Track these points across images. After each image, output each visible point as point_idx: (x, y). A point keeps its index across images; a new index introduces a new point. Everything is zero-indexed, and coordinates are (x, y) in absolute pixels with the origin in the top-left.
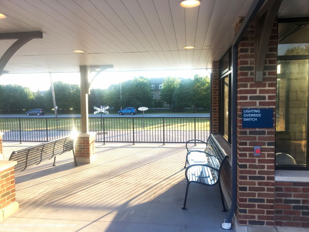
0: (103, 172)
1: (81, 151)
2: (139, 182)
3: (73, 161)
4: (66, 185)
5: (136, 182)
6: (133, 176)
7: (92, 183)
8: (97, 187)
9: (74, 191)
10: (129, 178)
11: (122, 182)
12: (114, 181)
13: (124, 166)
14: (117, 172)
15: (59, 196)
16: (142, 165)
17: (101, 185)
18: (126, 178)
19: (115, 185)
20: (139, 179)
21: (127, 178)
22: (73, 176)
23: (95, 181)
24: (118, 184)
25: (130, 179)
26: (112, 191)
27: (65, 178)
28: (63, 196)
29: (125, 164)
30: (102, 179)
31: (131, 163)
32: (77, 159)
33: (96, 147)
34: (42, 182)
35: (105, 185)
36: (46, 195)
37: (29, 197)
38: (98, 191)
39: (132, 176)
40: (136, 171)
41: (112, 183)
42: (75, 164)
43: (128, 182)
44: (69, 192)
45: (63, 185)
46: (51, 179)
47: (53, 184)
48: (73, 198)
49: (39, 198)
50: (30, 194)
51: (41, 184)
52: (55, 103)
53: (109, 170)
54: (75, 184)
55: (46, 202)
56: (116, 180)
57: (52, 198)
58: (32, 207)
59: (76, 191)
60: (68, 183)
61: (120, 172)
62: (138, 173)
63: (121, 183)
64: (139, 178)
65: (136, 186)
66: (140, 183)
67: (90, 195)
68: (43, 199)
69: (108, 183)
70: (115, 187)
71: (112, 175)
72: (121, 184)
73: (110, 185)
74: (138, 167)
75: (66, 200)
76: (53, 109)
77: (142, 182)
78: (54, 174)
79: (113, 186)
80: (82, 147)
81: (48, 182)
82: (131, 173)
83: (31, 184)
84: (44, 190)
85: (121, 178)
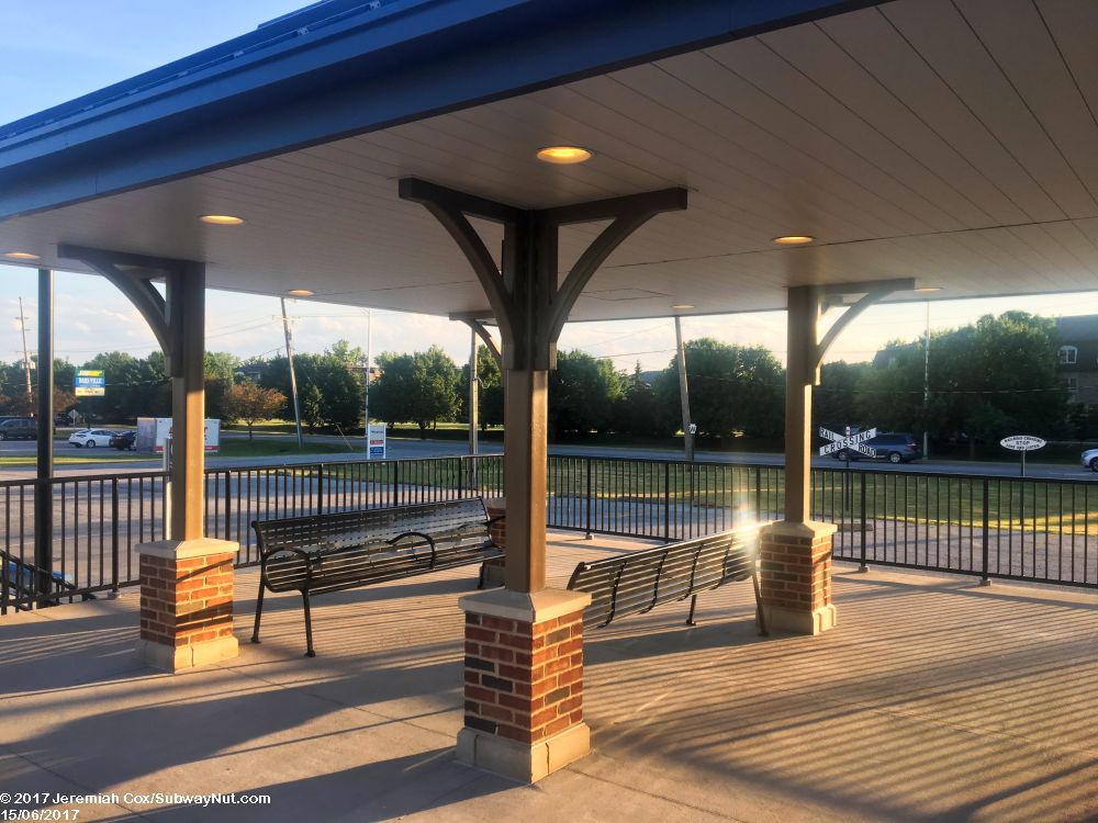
0: (863, 673)
1: (781, 585)
2: (1016, 736)
3: (754, 616)
4: (732, 698)
5: (1000, 736)
6: (988, 712)
7: (823, 706)
8: (841, 725)
9: (759, 723)
10: (969, 716)
11: (943, 727)
12: (907, 713)
13: (945, 664)
14: (917, 684)
15: (711, 730)
16: (1023, 672)
17: (859, 720)
18: (956, 711)
19: (913, 730)
20: (1016, 726)
21: (963, 713)
22: (753, 669)
23: (835, 703)
24: (927, 731)
25: (975, 719)
26: (903, 752)
27: (726, 674)
28: (725, 736)
29: (949, 657)
30: (861, 698)
31: (978, 657)
32: (766, 612)
33: (835, 579)
34: (655, 672)
35: (872, 722)
36: (668, 722)
37: (619, 715)
38: (845, 743)
39: (984, 708)
40: (999, 692)
41: (901, 723)
42: (760, 631)
43: (965, 731)
44: (742, 724)
45: (724, 695)
46: (682, 668)
47: (690, 685)
48: (758, 750)
49: (649, 725)
50: (622, 708)
51: (651, 680)
52: (686, 413)
53: (885, 669)
54: (762, 699)
55: (670, 743)
56: (915, 712)
57: (688, 735)
58: (626, 749)
59: (767, 727)
60: (738, 692)
61: (932, 684)
62: (1007, 699)
63: (938, 728)
64: (1013, 722)
65: (1001, 752)
66: (1019, 741)
67: (817, 750)
68: (660, 729)
69: (885, 719)
70: (913, 740)
71: (901, 690)
72: (938, 733)
73: (893, 726)
74: (1005, 676)
75: (735, 750)
76: (679, 433)
77: (1029, 739)
78: (693, 652)
79: (905, 732)
80: (786, 572)
81: (673, 676)
82: (978, 698)
83: (623, 675)
84: (663, 703)
85: (936, 707)
